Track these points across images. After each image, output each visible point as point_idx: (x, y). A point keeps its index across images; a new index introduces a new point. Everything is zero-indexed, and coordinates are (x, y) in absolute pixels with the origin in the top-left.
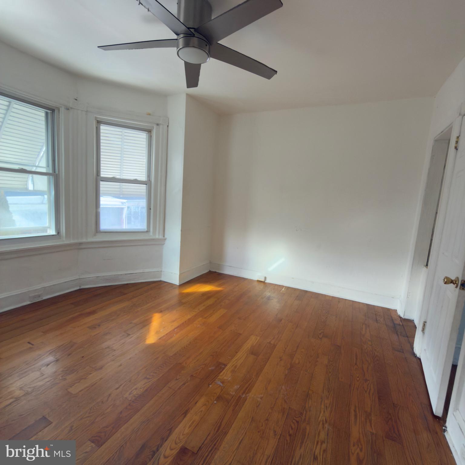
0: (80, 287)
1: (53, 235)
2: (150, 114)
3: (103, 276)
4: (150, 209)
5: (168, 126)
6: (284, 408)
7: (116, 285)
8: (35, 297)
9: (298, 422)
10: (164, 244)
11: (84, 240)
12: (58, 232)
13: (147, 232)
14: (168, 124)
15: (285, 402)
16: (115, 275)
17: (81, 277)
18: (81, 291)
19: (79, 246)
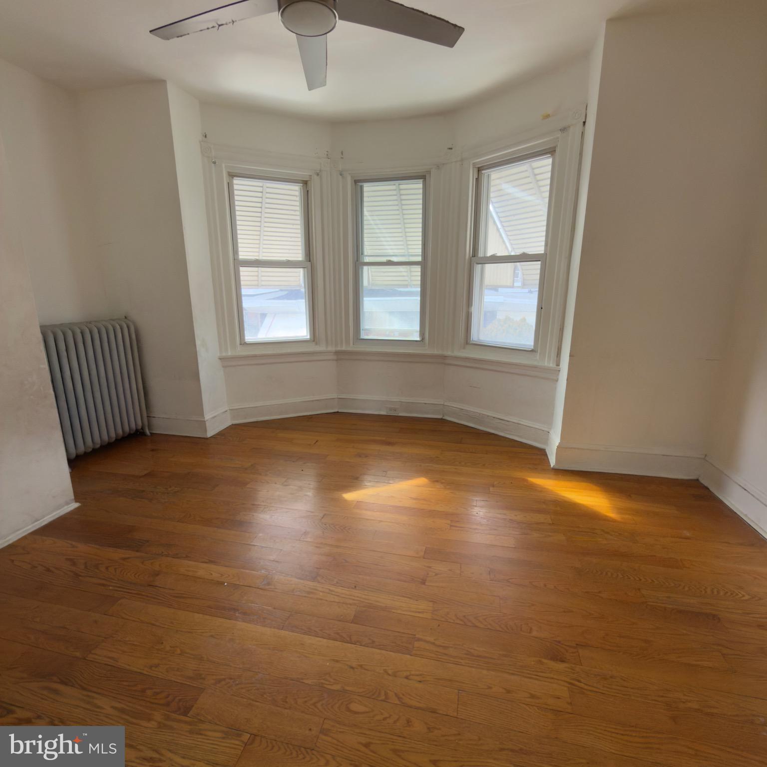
0: (443, 416)
1: (416, 341)
2: (548, 116)
3: (467, 411)
4: (542, 308)
5: (584, 123)
6: (204, 679)
7: (479, 430)
8: (391, 409)
9: (168, 704)
10: (557, 381)
11: (449, 353)
12: (423, 339)
13: (532, 351)
14: (584, 118)
15: (220, 681)
16: (480, 414)
17: (445, 404)
18: (442, 421)
19: (442, 360)
